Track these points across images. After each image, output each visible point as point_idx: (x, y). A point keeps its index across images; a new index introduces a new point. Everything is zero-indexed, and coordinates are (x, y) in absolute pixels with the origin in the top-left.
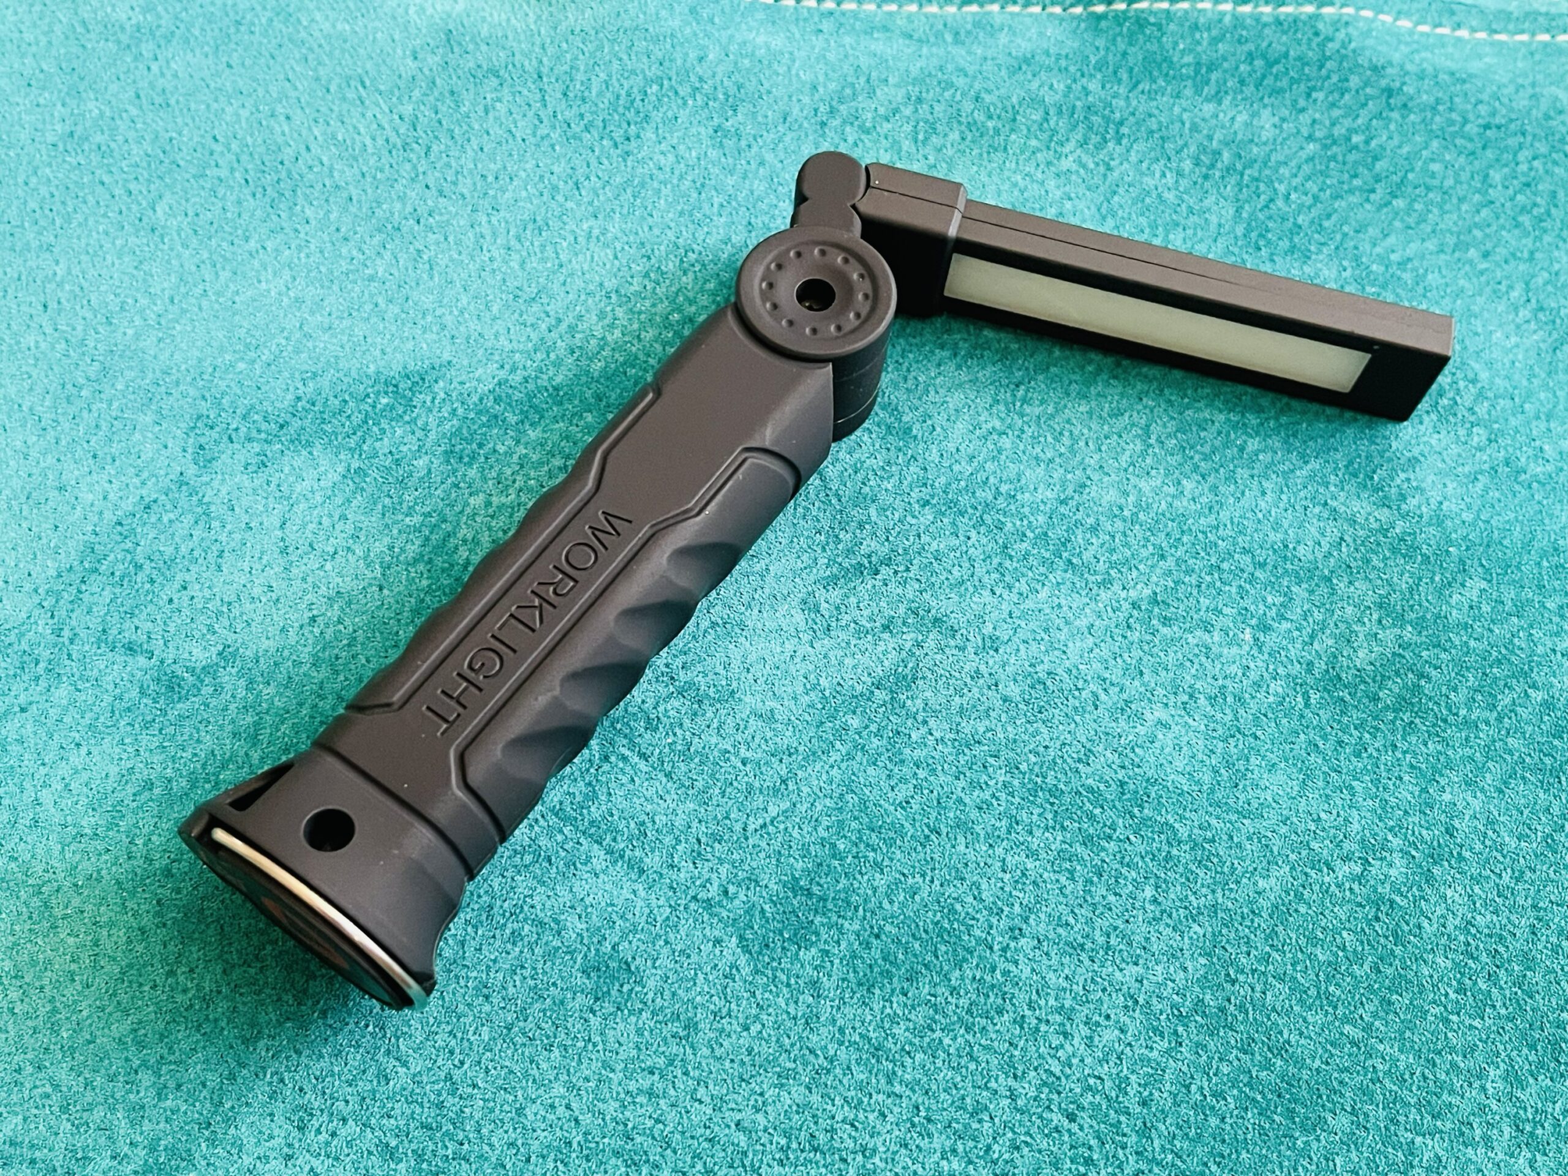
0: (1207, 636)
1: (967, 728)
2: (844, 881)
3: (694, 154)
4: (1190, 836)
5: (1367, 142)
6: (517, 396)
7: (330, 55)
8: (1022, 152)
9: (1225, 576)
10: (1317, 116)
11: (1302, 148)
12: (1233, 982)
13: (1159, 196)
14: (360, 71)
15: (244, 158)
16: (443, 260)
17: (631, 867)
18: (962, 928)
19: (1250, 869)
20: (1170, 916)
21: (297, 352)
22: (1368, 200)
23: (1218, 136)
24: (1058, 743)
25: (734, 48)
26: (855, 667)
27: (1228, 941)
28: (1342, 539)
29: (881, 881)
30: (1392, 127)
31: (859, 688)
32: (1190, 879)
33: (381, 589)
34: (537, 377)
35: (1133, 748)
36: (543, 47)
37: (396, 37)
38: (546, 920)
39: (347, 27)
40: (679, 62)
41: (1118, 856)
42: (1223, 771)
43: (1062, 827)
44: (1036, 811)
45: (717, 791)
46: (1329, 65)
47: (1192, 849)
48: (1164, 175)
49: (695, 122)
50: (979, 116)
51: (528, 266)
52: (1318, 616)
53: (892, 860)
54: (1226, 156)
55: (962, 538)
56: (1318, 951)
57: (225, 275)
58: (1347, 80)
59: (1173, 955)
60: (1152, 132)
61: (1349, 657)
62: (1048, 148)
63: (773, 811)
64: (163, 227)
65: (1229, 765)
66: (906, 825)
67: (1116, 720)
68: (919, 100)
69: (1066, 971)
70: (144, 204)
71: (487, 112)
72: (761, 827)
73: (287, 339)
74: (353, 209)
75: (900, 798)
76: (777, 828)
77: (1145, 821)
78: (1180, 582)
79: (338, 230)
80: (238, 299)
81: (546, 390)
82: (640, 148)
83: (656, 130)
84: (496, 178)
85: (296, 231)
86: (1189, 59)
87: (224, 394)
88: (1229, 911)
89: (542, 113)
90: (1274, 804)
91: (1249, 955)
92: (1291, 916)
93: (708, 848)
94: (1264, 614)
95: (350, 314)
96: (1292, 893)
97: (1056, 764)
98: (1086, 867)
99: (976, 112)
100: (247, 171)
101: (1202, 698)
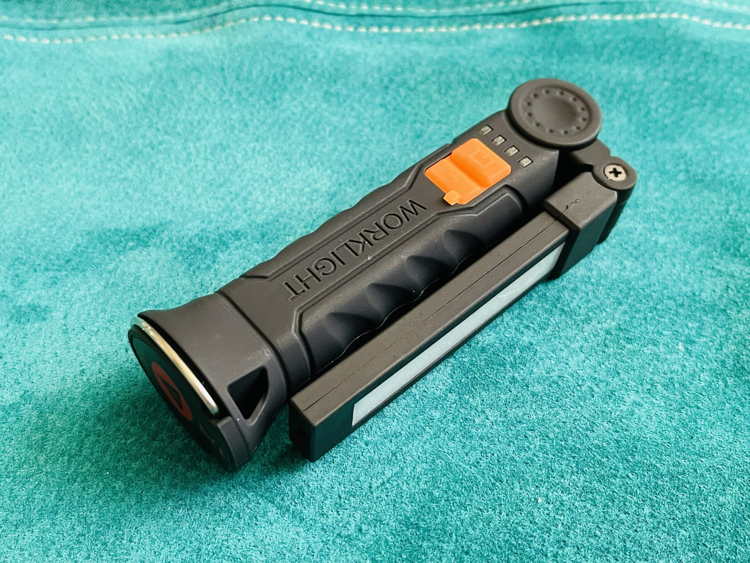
0: (655, 348)
1: (511, 414)
2: (440, 517)
3: (313, 106)
4: (668, 471)
5: (697, 79)
6: (212, 236)
9: (660, 313)
10: (667, 68)
11: (661, 85)
14: (120, 73)
15: (51, 121)
16: (167, 168)
17: (294, 517)
18: (525, 543)
19: (712, 490)
20: (664, 525)
21: (78, 220)
22: (703, 110)
24: (572, 419)
25: (332, 52)
26: (434, 380)
27: (706, 541)
28: (728, 287)
29: (466, 515)
30: (710, 71)
32: (673, 499)
33: (127, 351)
34: (224, 226)
35: (620, 420)
36: (224, 55)
38: (238, 556)
39: (113, 53)
41: (623, 488)
42: (681, 429)
43: (583, 471)
44: (564, 462)
45: (350, 463)
46: (669, 42)
47: (671, 479)
49: (313, 90)
50: (475, 79)
51: (218, 168)
52: (722, 333)
53: (471, 501)
54: (619, 91)
57: (37, 182)
58: (680, 49)
63: (388, 473)
65: (685, 426)
66: (479, 477)
67: (607, 403)
68: (441, 73)
71: (192, 88)
72: (381, 485)
73: (73, 214)
74: (114, 144)
75: (473, 460)
76: (392, 485)
77: (636, 464)
78: (633, 317)
79: (105, 155)
80: (44, 194)
81: (230, 232)
82: (282, 104)
83: (291, 94)
84: (199, 123)
85: (81, 157)
86: (590, 43)
87: (32, 245)
88: (703, 519)
89: (225, 89)
90: (719, 448)
91: (722, 548)
92: (746, 520)
93: (346, 501)
94: (689, 334)
95: (111, 199)
96: (743, 504)
97: (572, 432)
98: (603, 496)
99: (473, 77)
100: (52, 127)
101: (659, 386)
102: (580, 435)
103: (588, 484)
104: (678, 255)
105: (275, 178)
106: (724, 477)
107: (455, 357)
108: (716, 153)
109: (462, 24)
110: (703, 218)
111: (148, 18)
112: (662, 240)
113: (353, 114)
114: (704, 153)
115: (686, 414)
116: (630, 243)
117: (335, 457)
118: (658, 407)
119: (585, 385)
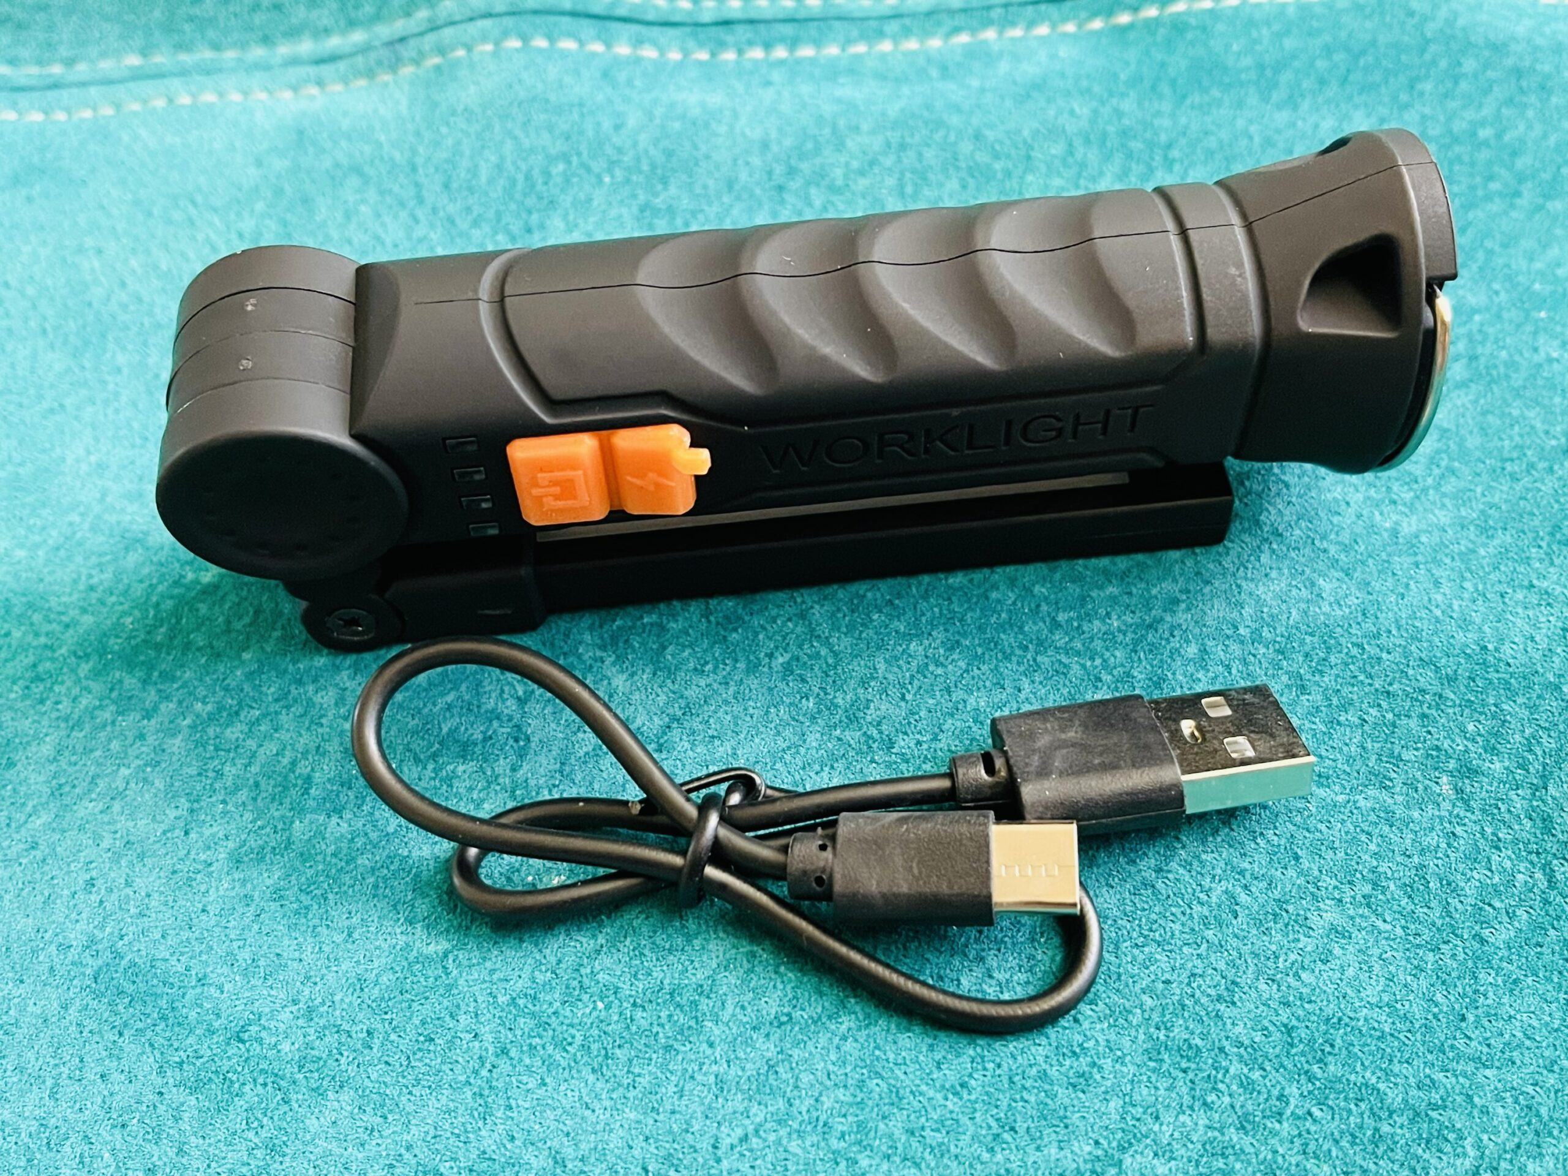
0: (1384, 795)
4: (1405, 1101)
5: (1499, 136)
9: (1399, 704)
10: (1427, 111)
14: (191, 188)
15: (42, 302)
19: (1510, 1145)
22: (1512, 206)
24: (1185, 975)
25: (659, 111)
30: (1530, 113)
33: (187, 833)
35: (1297, 976)
36: (418, 134)
39: (178, 140)
41: (1297, 1143)
42: (1439, 997)
43: (1205, 1104)
44: (1163, 1084)
45: (672, 1089)
46: (1433, 48)
47: (1412, 1121)
49: (615, 203)
50: (982, 158)
52: (1549, 744)
55: (1009, 690)
58: (1459, 64)
60: (1212, 153)
63: (758, 1114)
65: (1448, 988)
66: (964, 1120)
67: (1267, 932)
68: (903, 147)
71: (347, 215)
72: (741, 1141)
73: (82, 515)
76: (765, 1140)
77: (1332, 1083)
78: (1333, 721)
83: (565, 216)
85: (104, 383)
86: (1247, 61)
89: (420, 214)
90: (1528, 1043)
94: (1467, 751)
97: (1183, 1006)
98: (1249, 1163)
99: (978, 153)
100: (45, 319)
101: (1392, 887)
102: (1203, 1013)
103: (1216, 1134)
104: (1448, 561)
106: (1538, 1115)
108: (1541, 313)
109: (956, 30)
110: (1509, 467)
111: (258, 52)
112: (1409, 526)
114: (1513, 314)
115: (1454, 956)
116: (1333, 536)
117: (639, 1075)
118: (1387, 939)
119: (1218, 889)
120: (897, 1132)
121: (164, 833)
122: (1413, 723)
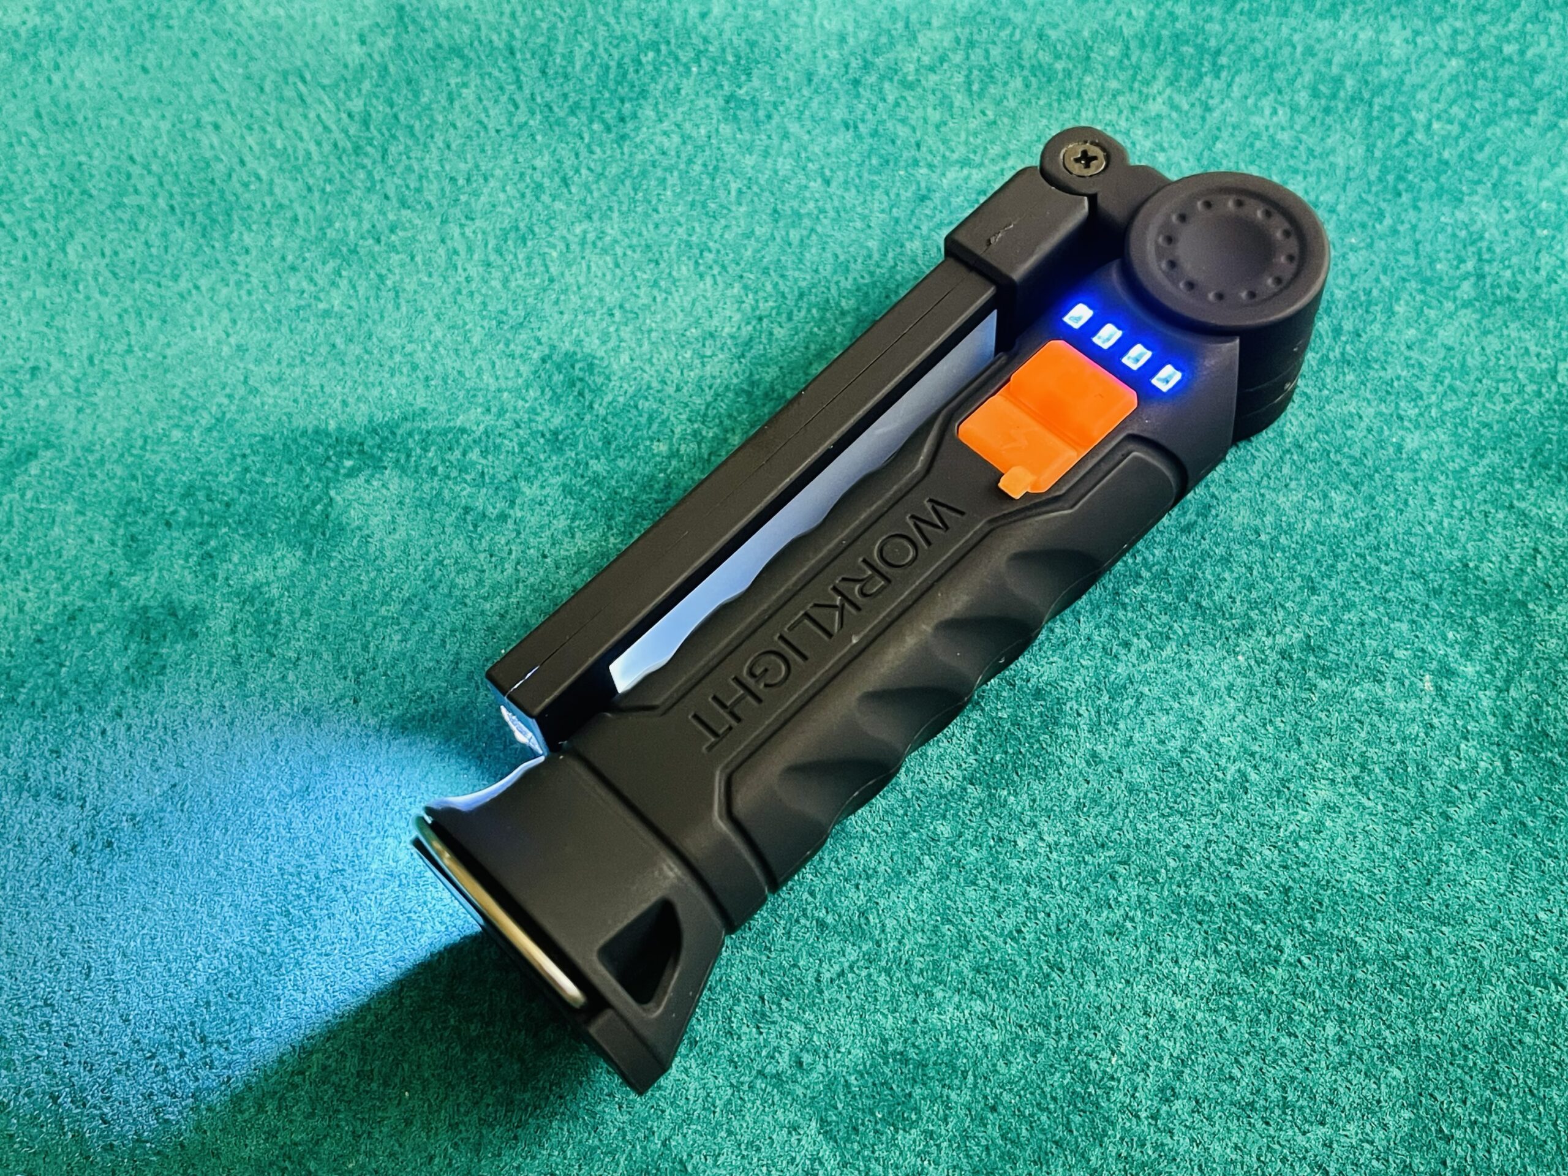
0: (1376, 689)
1: (1088, 826)
2: (946, 1040)
3: (703, 131)
4: (1377, 952)
5: (1522, 53)
6: (508, 445)
7: (262, 46)
8: (1101, 96)
9: (1393, 610)
10: (1459, 24)
11: (1442, 66)
12: (1448, 1139)
13: (1272, 138)
14: (299, 63)
15: (168, 178)
16: (410, 285)
18: (1099, 1092)
19: (1457, 991)
20: (1360, 1059)
21: (243, 411)
22: (1528, 124)
23: (1338, 59)
24: (1202, 841)
26: (940, 758)
27: (1437, 1087)
28: (1536, 550)
29: (993, 1037)
30: (1553, 30)
31: (948, 785)
32: (1381, 1007)
33: (356, 702)
34: (530, 420)
35: (1296, 842)
36: (513, 14)
37: (340, 19)
39: (282, 12)
40: (678, 21)
41: (1288, 986)
42: (1410, 865)
43: (1216, 951)
44: (1182, 933)
45: (780, 931)
47: (1381, 969)
48: (1275, 112)
49: (702, 93)
50: (1045, 57)
51: (513, 285)
52: (1512, 652)
53: (1004, 1008)
54: (1350, 82)
56: (1554, 1093)
57: (152, 324)
59: (1369, 1108)
60: (1257, 60)
61: (1556, 707)
62: (1131, 89)
63: (852, 954)
64: (76, 272)
65: (1416, 857)
66: (1019, 960)
67: (1272, 806)
68: (971, 44)
69: (1234, 1139)
70: (53, 245)
71: (451, 100)
72: (838, 975)
73: (229, 397)
74: (300, 232)
75: (1010, 926)
76: (858, 975)
77: (1319, 936)
78: (1337, 621)
79: (283, 259)
80: (169, 352)
81: (543, 436)
82: (637, 129)
83: (656, 106)
84: (468, 180)
85: (234, 263)
87: (158, 470)
88: (1435, 1047)
89: (517, 97)
90: (1478, 905)
91: (1464, 1103)
92: (1514, 1048)
93: (774, 1007)
94: (1446, 655)
95: (303, 360)
96: (1513, 1019)
97: (1201, 868)
98: (1249, 1001)
99: (1041, 52)
100: (171, 195)
101: (1377, 770)
102: (1216, 874)
103: (1224, 976)
104: (1443, 478)
105: (627, 306)
106: (1481, 965)
107: (983, 710)
108: (1545, 232)
110: (1503, 389)
112: (1412, 442)
113: (786, 146)
114: (1520, 232)
115: (1423, 830)
116: (1346, 450)
118: (1370, 814)
119: (1232, 769)
120: (966, 971)
121: (336, 700)
122: (1404, 627)
